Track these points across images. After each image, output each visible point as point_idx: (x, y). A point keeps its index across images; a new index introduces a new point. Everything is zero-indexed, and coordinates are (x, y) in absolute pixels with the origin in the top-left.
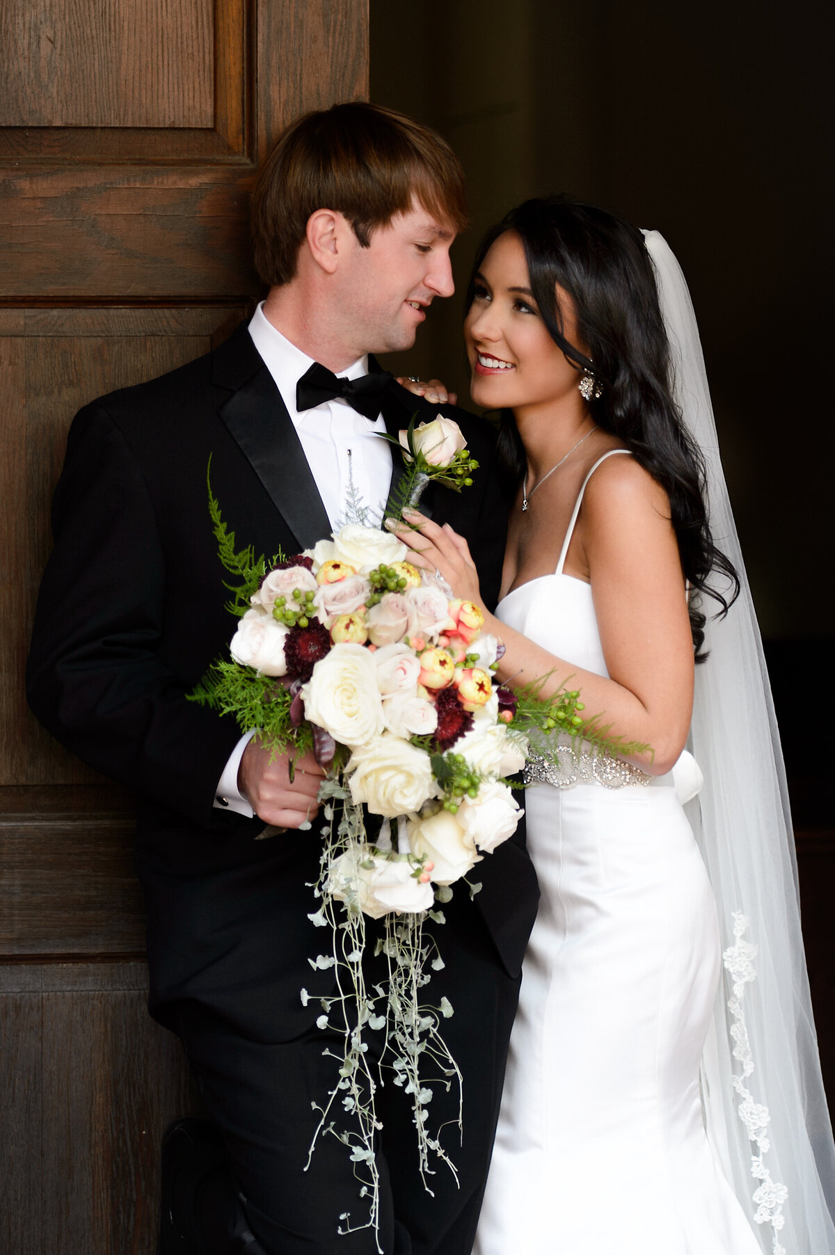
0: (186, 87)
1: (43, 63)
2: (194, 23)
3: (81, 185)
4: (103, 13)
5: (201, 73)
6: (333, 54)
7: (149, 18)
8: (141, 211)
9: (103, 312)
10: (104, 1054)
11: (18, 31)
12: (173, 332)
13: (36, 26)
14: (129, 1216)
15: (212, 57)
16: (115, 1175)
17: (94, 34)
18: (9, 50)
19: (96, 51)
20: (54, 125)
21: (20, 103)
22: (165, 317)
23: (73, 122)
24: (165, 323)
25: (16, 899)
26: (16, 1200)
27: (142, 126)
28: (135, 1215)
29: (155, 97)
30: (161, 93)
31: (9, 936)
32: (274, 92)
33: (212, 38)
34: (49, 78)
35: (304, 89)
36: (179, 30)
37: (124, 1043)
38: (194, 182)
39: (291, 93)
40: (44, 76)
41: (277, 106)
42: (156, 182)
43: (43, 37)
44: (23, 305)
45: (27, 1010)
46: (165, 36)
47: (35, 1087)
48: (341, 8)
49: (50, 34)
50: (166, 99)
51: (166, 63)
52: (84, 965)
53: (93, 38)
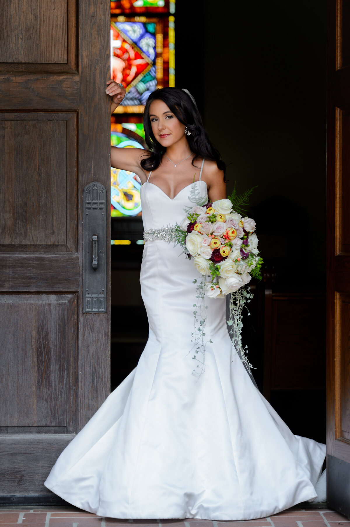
0: (59, 52)
1: (19, 45)
2: (62, 34)
3: (29, 79)
4: (36, 31)
5: (64, 48)
6: (100, 42)
7: (49, 32)
8: (46, 86)
9: (36, 114)
10: (35, 320)
11: (12, 36)
12: (56, 120)
13: (17, 35)
14: (42, 366)
15: (67, 43)
16: (38, 354)
17: (34, 37)
18: (10, 42)
19: (34, 42)
20: (23, 62)
21: (13, 56)
22: (54, 115)
23: (28, 61)
24: (54, 117)
25: (11, 276)
26: (10, 360)
27: (47, 62)
28: (44, 365)
29: (51, 54)
30: (52, 53)
31: (8, 286)
32: (84, 53)
33: (67, 38)
34: (21, 49)
35: (92, 52)
36: (57, 36)
37: (41, 317)
38: (61, 78)
39: (88, 53)
40: (20, 49)
41: (85, 57)
42: (50, 78)
43: (19, 38)
44: (14, 112)
45: (14, 307)
46: (54, 37)
47: (16, 329)
48: (102, 29)
49: (21, 37)
50: (54, 55)
51: (54, 45)
52: (30, 295)
53: (33, 38)
